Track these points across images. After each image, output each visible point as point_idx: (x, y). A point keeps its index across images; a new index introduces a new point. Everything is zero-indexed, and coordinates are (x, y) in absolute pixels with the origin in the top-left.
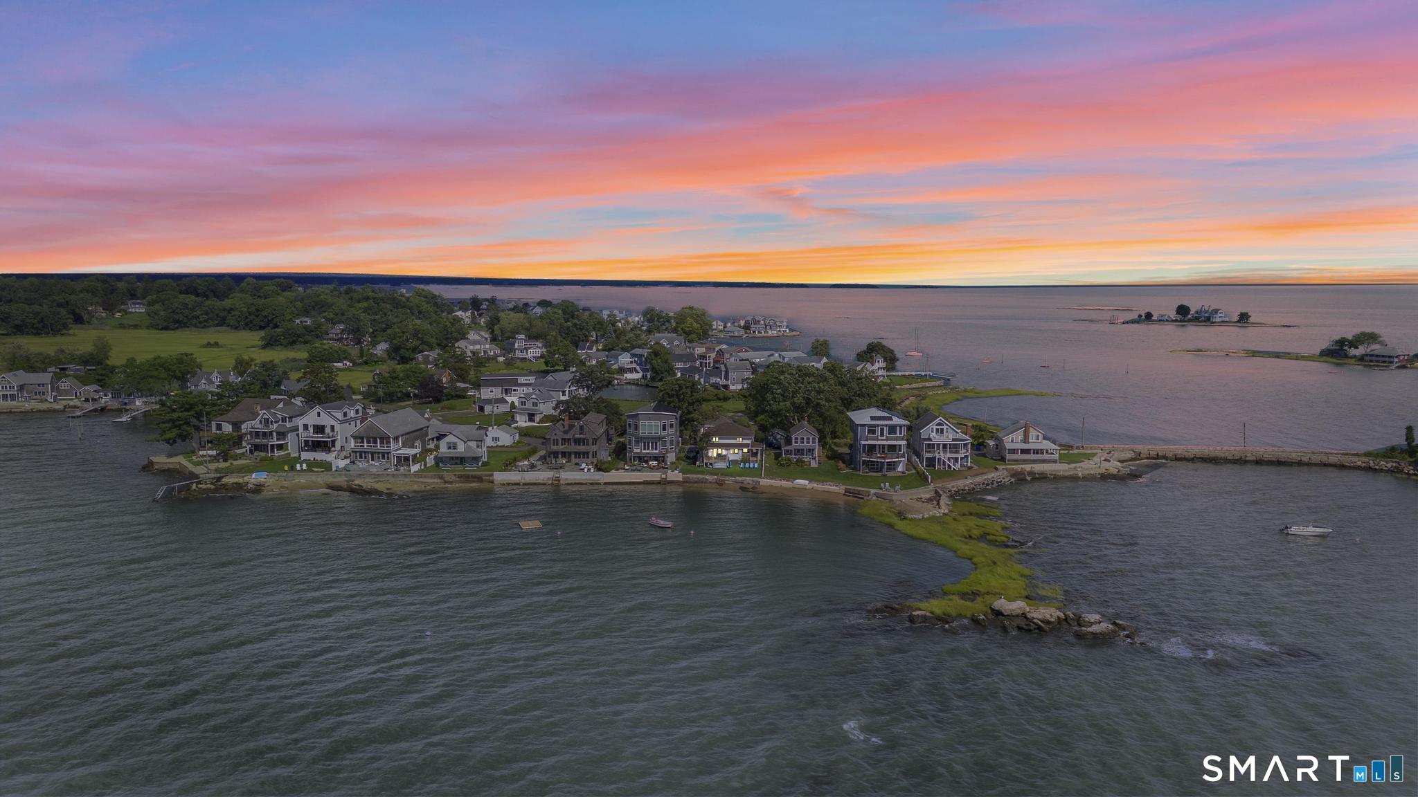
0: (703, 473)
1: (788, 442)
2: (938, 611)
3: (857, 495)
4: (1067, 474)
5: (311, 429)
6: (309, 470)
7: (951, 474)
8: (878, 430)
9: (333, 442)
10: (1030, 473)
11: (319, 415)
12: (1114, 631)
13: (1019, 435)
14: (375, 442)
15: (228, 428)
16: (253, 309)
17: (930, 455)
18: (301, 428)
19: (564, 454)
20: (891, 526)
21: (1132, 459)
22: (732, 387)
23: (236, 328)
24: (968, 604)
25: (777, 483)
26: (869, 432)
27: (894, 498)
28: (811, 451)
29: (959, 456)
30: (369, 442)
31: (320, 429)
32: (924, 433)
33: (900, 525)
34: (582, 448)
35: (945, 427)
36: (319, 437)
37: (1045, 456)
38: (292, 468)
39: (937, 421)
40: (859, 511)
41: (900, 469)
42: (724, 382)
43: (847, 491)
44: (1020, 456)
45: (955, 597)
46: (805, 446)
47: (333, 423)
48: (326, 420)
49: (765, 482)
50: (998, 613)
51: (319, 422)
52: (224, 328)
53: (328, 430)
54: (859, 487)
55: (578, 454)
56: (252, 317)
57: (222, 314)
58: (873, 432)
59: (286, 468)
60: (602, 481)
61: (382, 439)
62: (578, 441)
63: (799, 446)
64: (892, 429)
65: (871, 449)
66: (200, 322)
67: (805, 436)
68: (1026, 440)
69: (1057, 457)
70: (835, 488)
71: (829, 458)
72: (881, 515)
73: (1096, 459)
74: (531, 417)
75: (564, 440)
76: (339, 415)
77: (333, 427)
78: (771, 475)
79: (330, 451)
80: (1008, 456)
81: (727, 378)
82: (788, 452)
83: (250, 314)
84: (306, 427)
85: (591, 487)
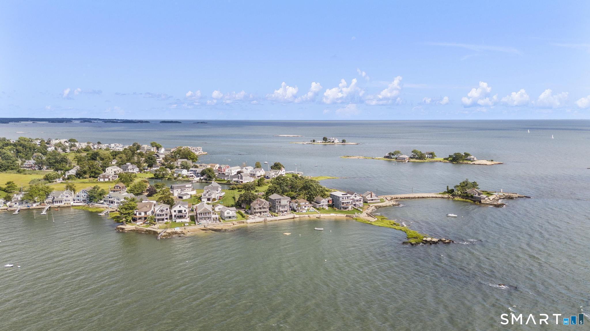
0: (302, 214)
3: (350, 216)
4: (385, 205)
5: (177, 212)
6: (190, 225)
7: (362, 208)
8: (344, 198)
9: (185, 215)
10: (378, 206)
11: (180, 207)
13: (370, 196)
17: (355, 203)
21: (392, 199)
22: (244, 182)
25: (325, 215)
26: (342, 198)
27: (360, 216)
29: (361, 203)
31: (180, 211)
35: (357, 195)
36: (180, 214)
38: (184, 225)
39: (355, 194)
41: (350, 208)
43: (347, 216)
44: (371, 201)
48: (183, 208)
49: (322, 215)
53: (183, 212)
54: (350, 214)
59: (183, 225)
60: (278, 220)
64: (348, 198)
65: (343, 203)
67: (324, 201)
68: (371, 197)
69: (379, 201)
70: (343, 215)
72: (365, 221)
73: (386, 200)
74: (208, 200)
76: (186, 207)
77: (185, 211)
79: (186, 218)
81: (242, 179)
82: (320, 206)
84: (175, 211)
85: (274, 222)
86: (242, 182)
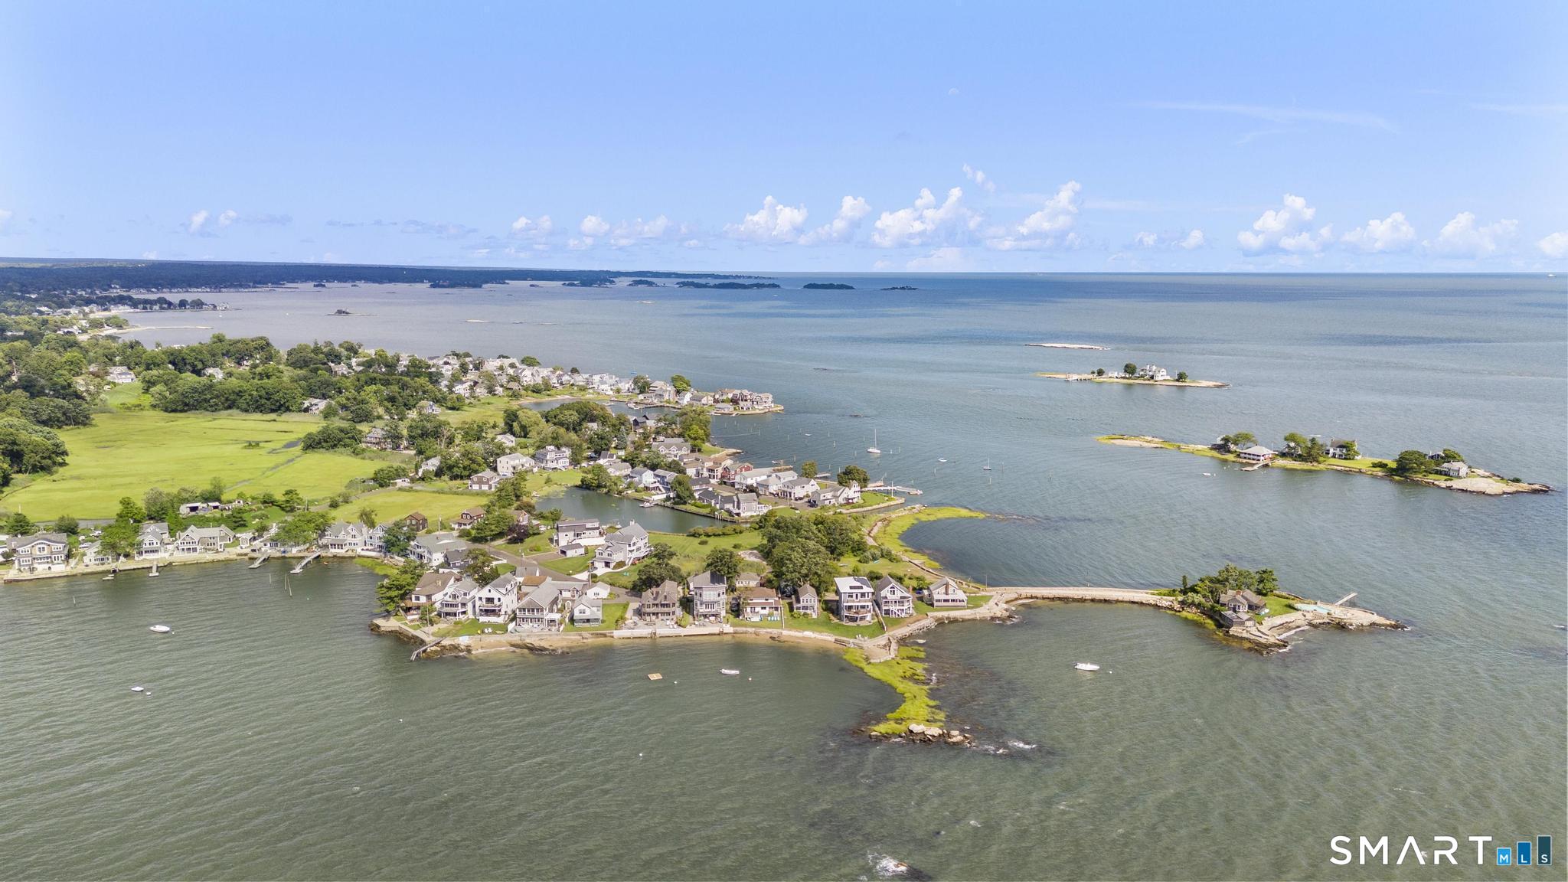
0: (745, 626)
1: (798, 601)
2: (883, 731)
3: (842, 643)
4: (970, 617)
5: (484, 600)
6: (494, 633)
7: (898, 622)
8: (854, 595)
9: (500, 610)
10: (947, 618)
11: (489, 591)
12: (963, 741)
13: (943, 588)
14: (533, 611)
15: (423, 600)
16: (263, 392)
17: (887, 608)
18: (477, 599)
19: (654, 614)
20: (862, 669)
21: (1016, 599)
22: (742, 515)
23: (246, 411)
24: (898, 726)
25: (793, 633)
26: (849, 596)
27: (864, 646)
28: (812, 607)
29: (904, 608)
30: (529, 611)
31: (490, 600)
32: (883, 593)
33: (868, 669)
34: (666, 610)
36: (490, 607)
37: (958, 603)
38: (483, 632)
39: (891, 585)
40: (845, 657)
41: (869, 618)
42: (737, 511)
43: (836, 640)
44: (942, 605)
45: (892, 722)
46: (809, 604)
47: (500, 596)
48: (494, 595)
49: (785, 633)
50: (911, 732)
51: (490, 596)
52: (234, 411)
53: (496, 601)
54: (843, 636)
55: (663, 614)
56: (263, 401)
57: (232, 397)
58: (852, 596)
59: (479, 632)
60: (682, 634)
61: (538, 609)
62: (663, 605)
63: (805, 604)
64: (863, 595)
65: (850, 608)
66: (212, 406)
67: (809, 598)
68: (947, 593)
69: (965, 604)
70: (829, 638)
71: (824, 610)
72: (857, 661)
73: (992, 603)
74: (607, 564)
75: (654, 604)
76: (504, 591)
77: (499, 600)
78: (790, 627)
79: (499, 616)
80: (936, 604)
81: (739, 508)
82: (798, 608)
83: (261, 397)
84: (480, 599)
85: (675, 639)
86: (738, 514)
